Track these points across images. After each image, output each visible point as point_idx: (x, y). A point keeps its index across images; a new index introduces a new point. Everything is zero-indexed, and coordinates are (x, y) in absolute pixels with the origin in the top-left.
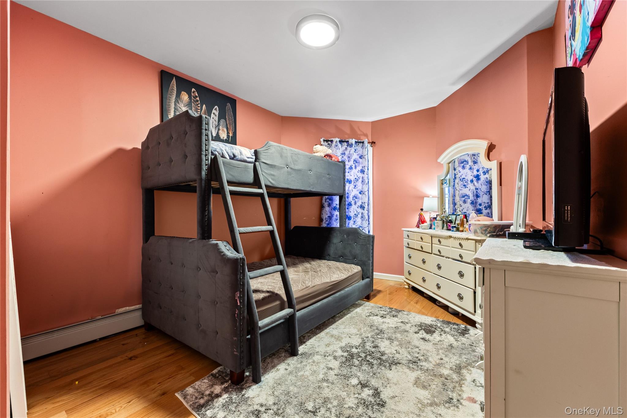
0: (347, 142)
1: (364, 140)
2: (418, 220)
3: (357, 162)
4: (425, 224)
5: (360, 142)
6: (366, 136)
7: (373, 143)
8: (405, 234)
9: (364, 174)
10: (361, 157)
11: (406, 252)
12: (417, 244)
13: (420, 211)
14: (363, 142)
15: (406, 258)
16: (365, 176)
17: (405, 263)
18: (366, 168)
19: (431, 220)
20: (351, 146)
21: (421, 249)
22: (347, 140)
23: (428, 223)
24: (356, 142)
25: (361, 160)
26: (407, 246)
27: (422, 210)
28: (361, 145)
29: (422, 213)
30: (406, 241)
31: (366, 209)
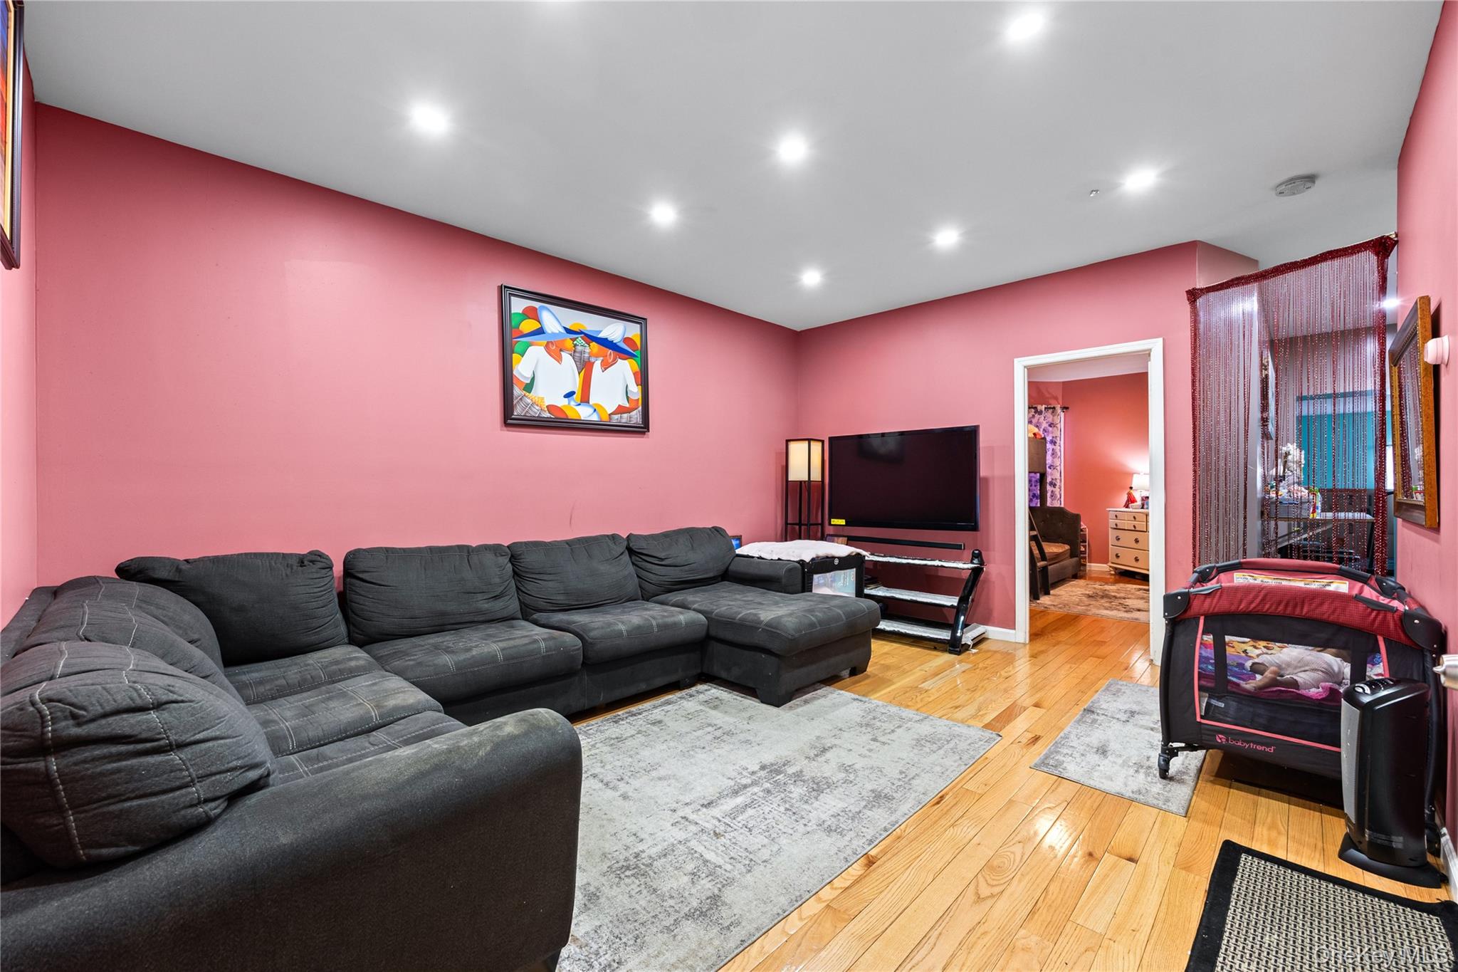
0: (1036, 408)
1: (1055, 406)
2: (1126, 499)
3: (1046, 432)
4: (1135, 504)
5: (1050, 408)
6: (1056, 398)
7: (1065, 408)
8: (1112, 515)
9: (1055, 445)
10: (1050, 426)
11: (1112, 535)
12: (1128, 524)
13: (1129, 490)
14: (1054, 408)
15: (1112, 540)
16: (1057, 448)
17: (1110, 546)
18: (1058, 439)
19: (1143, 500)
20: (1040, 413)
21: (1133, 529)
22: (1034, 406)
23: (1139, 502)
24: (1045, 408)
25: (1050, 429)
26: (1115, 527)
27: (1131, 488)
28: (1051, 411)
29: (1131, 491)
30: (1112, 523)
31: (1057, 487)
